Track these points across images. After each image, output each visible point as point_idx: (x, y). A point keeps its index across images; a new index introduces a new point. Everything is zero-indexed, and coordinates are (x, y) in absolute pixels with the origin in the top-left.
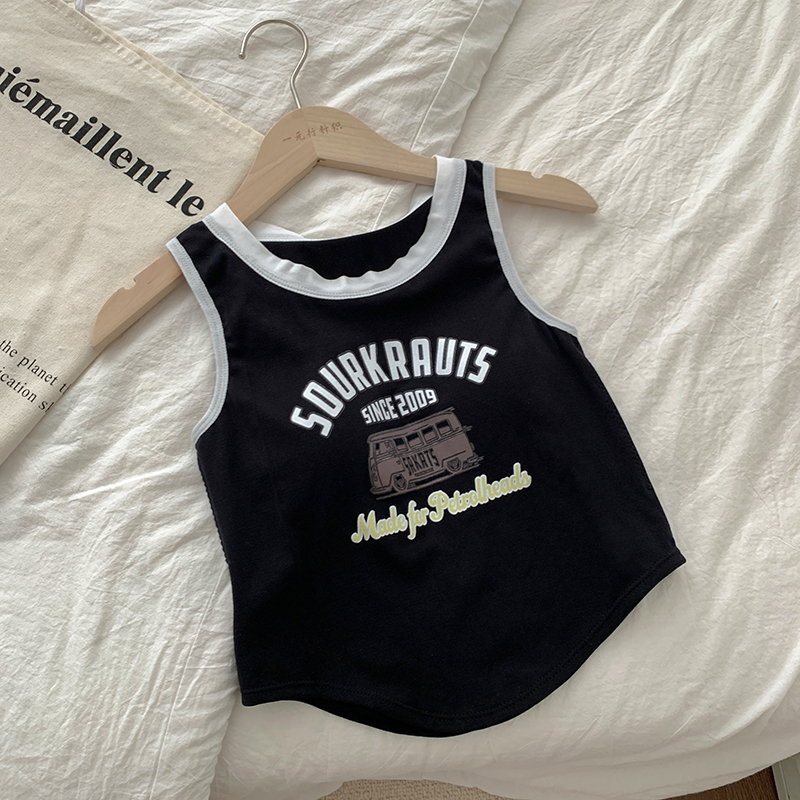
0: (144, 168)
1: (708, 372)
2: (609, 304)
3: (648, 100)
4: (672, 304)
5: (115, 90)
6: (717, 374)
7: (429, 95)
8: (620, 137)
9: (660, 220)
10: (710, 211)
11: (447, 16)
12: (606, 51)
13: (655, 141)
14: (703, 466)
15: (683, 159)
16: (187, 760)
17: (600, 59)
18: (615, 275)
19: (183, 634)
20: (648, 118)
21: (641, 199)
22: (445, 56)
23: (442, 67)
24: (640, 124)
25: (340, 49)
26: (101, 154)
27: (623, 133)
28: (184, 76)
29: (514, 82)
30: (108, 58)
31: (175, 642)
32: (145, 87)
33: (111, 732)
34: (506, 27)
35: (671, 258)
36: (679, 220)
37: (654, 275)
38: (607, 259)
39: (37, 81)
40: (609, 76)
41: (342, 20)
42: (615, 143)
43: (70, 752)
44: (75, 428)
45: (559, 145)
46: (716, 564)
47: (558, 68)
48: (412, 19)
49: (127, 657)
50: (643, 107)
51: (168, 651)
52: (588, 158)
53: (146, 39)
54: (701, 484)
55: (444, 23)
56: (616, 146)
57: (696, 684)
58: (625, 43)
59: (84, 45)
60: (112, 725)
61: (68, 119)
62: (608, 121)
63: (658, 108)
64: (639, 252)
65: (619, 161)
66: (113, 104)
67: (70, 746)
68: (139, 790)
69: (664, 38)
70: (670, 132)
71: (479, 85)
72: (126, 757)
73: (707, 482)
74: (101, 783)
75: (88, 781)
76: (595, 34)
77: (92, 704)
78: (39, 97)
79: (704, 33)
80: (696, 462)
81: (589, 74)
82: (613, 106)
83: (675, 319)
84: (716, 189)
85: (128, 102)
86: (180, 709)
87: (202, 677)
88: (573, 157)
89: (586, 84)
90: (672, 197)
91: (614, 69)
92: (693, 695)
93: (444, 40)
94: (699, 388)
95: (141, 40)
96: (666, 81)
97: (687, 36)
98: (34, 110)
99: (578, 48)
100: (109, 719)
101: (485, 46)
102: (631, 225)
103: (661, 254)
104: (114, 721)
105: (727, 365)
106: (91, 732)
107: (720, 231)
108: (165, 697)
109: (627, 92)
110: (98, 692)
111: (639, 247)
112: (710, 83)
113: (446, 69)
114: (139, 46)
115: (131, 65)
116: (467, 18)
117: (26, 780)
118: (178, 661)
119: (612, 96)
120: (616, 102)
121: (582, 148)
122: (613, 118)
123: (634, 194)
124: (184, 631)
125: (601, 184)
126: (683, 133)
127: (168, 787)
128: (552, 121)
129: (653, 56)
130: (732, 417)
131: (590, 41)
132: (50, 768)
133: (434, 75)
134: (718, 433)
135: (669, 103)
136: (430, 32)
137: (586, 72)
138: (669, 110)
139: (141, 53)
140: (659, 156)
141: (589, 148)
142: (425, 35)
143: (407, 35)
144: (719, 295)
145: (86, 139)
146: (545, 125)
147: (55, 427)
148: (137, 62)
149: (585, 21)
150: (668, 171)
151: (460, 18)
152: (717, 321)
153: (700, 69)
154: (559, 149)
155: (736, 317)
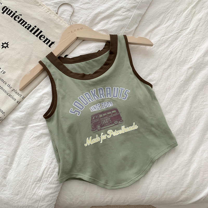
0: (48, 40)
1: (194, 105)
2: (169, 85)
3: (184, 30)
4: (186, 86)
5: (42, 19)
6: (197, 106)
7: (125, 25)
8: (176, 40)
9: (185, 63)
10: (198, 61)
11: (131, 4)
12: (174, 16)
13: (185, 41)
14: (191, 131)
15: (192, 47)
16: (49, 197)
17: (172, 18)
18: (172, 77)
19: (50, 165)
20: (183, 35)
21: (180, 57)
22: (130, 15)
23: (129, 18)
24: (181, 36)
25: (102, 11)
26: (37, 36)
27: (176, 38)
28: (60, 16)
29: (148, 23)
30: (40, 10)
31: (48, 167)
32: (50, 19)
33: (30, 188)
34: (147, 8)
35: (187, 73)
36: (190, 63)
37: (182, 78)
38: (170, 73)
39: (21, 15)
40: (174, 22)
41: (103, 3)
42: (174, 41)
43: (19, 193)
44: (25, 108)
45: (159, 41)
46: (192, 157)
47: (160, 19)
48: (122, 4)
49: (36, 170)
50: (182, 32)
51: (46, 169)
52: (166, 45)
53: (50, 5)
54: (190, 136)
55: (130, 6)
56: (174, 42)
57: (184, 189)
58: (179, 14)
59: (34, 6)
60: (30, 187)
61: (29, 26)
62: (173, 35)
63: (187, 32)
64: (178, 72)
65: (175, 46)
66: (41, 23)
67: (19, 191)
68: (36, 204)
69: (190, 13)
70: (189, 39)
71: (138, 23)
72: (33, 195)
73: (192, 135)
74: (26, 202)
75: (23, 201)
76: (171, 11)
77: (25, 181)
78: (21, 19)
79: (201, 12)
80: (189, 129)
81: (168, 22)
82: (174, 31)
83: (187, 91)
84: (201, 56)
85: (45, 22)
86: (48, 184)
87: (54, 176)
88: (162, 44)
89: (168, 24)
90: (188, 57)
91: (176, 21)
92: (183, 192)
93: (130, 10)
94: (192, 110)
95: (49, 5)
96: (189, 25)
97: (196, 13)
98: (20, 23)
99: (166, 14)
100: (29, 185)
101: (141, 12)
102: (177, 64)
103: (184, 72)
104: (31, 186)
105: (200, 104)
106: (25, 188)
107: (201, 67)
108: (45, 181)
109: (178, 27)
110: (27, 178)
111: (178, 70)
112: (201, 26)
113: (130, 18)
114: (48, 7)
115: (46, 12)
116: (137, 5)
117: (6, 200)
118: (49, 172)
119: (174, 28)
120: (175, 30)
121: (165, 42)
122: (174, 34)
123: (178, 55)
124: (51, 164)
125: (170, 52)
126: (193, 39)
127: (44, 204)
128: (158, 34)
129: (186, 18)
130: (200, 118)
131: (169, 12)
132: (13, 197)
133: (127, 20)
134: (196, 122)
135: (190, 31)
136: (126, 8)
137: (168, 21)
138: (190, 33)
139: (49, 9)
140: (186, 45)
141: (167, 42)
142: (125, 9)
143: (120, 8)
144: (199, 85)
145: (33, 32)
146: (155, 35)
147: (20, 108)
148: (48, 12)
149: (169, 7)
150: (188, 50)
151: (135, 4)
152: (198, 92)
153: (199, 22)
154: (159, 42)
155: (203, 91)
